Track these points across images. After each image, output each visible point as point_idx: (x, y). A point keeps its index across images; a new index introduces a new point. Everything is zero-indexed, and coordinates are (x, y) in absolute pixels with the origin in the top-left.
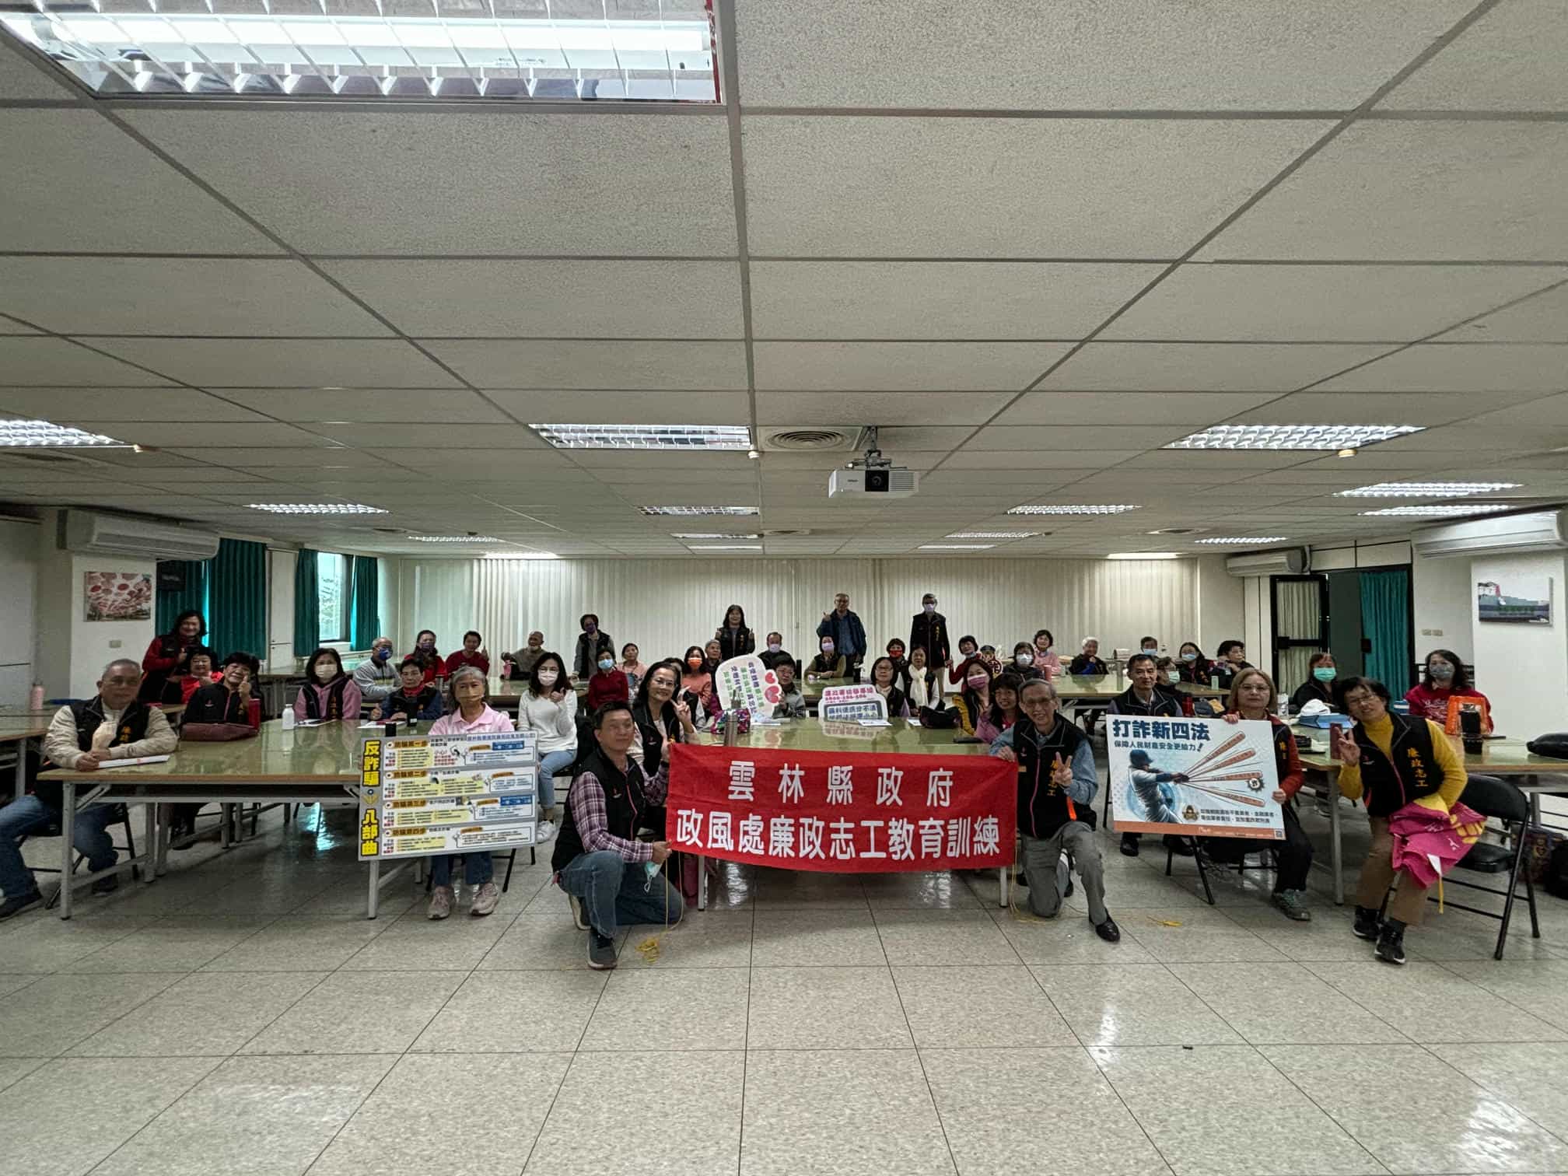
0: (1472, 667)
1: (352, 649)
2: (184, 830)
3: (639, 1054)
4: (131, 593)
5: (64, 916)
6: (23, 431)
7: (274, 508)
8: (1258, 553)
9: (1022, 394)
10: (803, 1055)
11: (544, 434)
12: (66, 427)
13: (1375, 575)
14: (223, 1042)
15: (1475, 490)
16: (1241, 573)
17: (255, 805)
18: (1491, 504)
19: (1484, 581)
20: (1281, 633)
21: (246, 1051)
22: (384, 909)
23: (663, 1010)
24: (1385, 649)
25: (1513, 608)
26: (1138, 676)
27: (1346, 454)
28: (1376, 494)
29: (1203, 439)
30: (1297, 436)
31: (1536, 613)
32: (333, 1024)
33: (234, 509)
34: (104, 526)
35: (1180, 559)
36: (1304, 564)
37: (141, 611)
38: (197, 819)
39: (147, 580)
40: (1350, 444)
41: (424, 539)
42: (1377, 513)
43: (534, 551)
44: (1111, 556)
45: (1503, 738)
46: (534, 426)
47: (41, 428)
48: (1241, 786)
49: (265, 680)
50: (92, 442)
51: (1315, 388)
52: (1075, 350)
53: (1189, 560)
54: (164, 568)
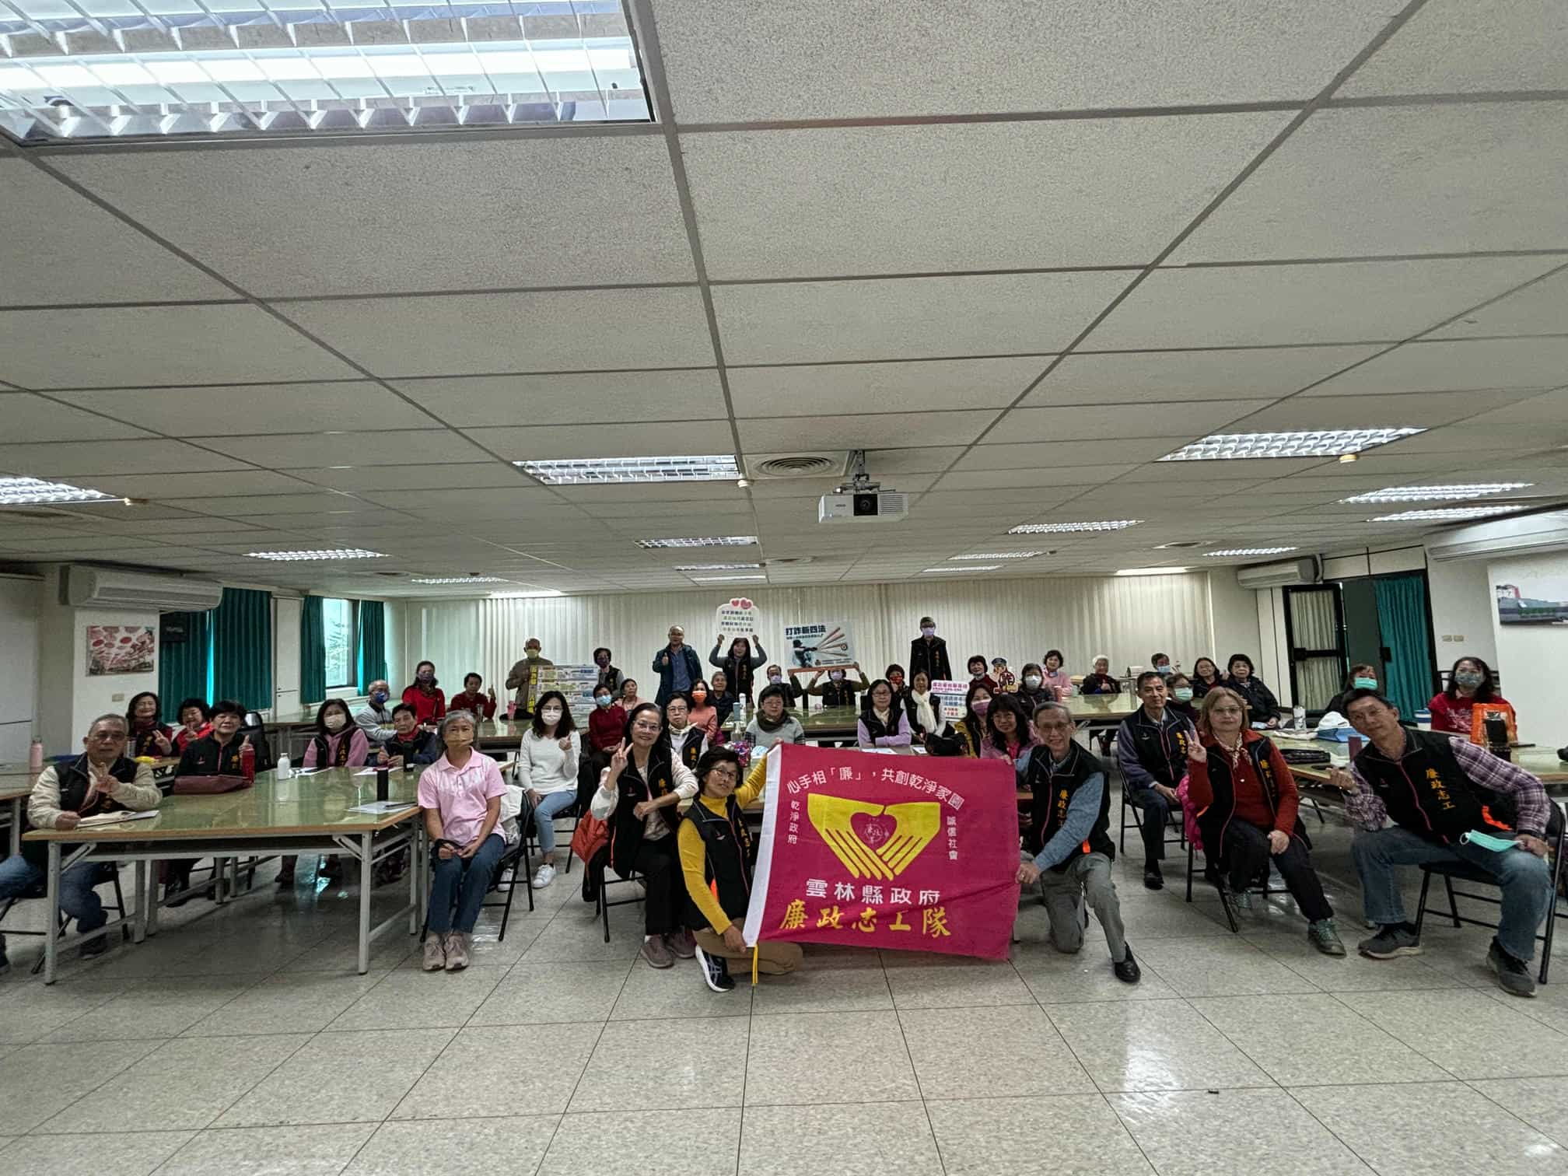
0: (1497, 672)
1: (359, 695)
2: (179, 886)
3: (630, 1114)
4: (133, 646)
5: (48, 981)
6: (14, 489)
7: (273, 556)
8: (1269, 564)
9: (1007, 410)
10: (803, 1110)
11: (531, 471)
12: (55, 483)
13: (1390, 582)
14: (197, 1114)
15: (1485, 492)
16: (1253, 585)
17: (252, 859)
18: (1503, 505)
19: (1502, 585)
20: (1297, 645)
21: (220, 1124)
22: (375, 963)
23: (657, 1064)
24: (1406, 658)
25: (1534, 610)
26: (1148, 695)
27: (1347, 459)
28: (1383, 499)
29: (1199, 450)
30: (1295, 443)
31: (1559, 614)
32: (312, 1091)
33: (235, 559)
34: (106, 580)
35: (1190, 573)
36: (1317, 574)
37: (144, 663)
38: (191, 875)
39: (150, 632)
40: (1351, 449)
41: (427, 581)
42: (1386, 519)
43: (538, 589)
44: (1120, 573)
45: (1533, 745)
46: (519, 463)
47: (31, 484)
49: (271, 728)
50: (83, 497)
51: (1307, 393)
52: (1055, 364)
53: (1199, 573)
54: (167, 619)
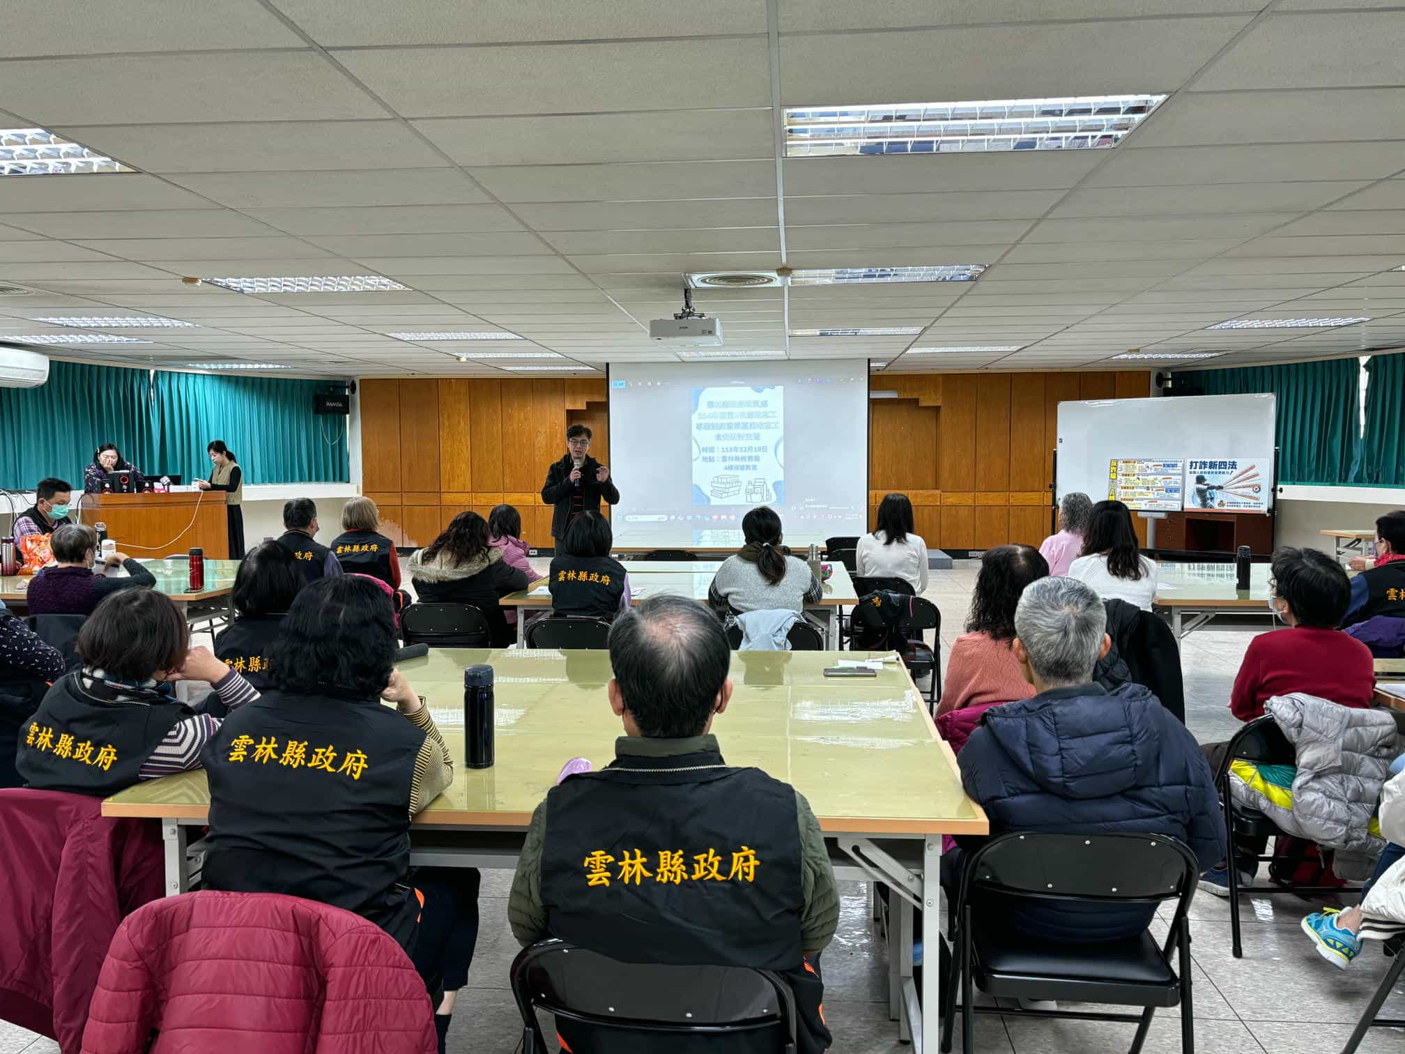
48: (1249, 491)
